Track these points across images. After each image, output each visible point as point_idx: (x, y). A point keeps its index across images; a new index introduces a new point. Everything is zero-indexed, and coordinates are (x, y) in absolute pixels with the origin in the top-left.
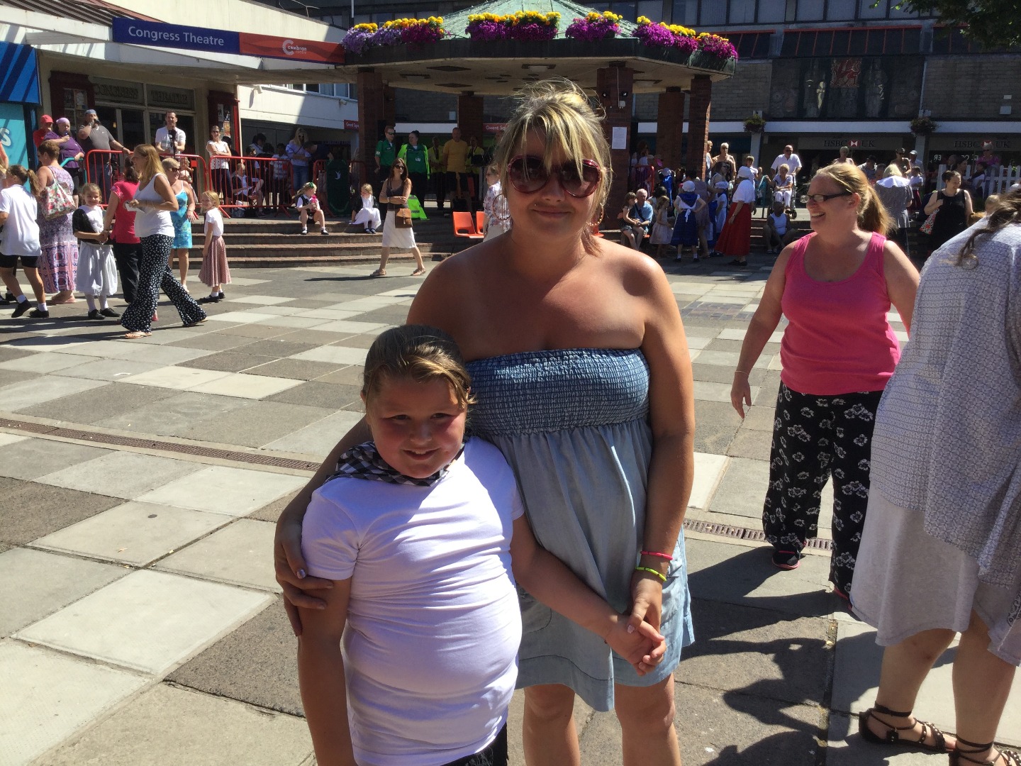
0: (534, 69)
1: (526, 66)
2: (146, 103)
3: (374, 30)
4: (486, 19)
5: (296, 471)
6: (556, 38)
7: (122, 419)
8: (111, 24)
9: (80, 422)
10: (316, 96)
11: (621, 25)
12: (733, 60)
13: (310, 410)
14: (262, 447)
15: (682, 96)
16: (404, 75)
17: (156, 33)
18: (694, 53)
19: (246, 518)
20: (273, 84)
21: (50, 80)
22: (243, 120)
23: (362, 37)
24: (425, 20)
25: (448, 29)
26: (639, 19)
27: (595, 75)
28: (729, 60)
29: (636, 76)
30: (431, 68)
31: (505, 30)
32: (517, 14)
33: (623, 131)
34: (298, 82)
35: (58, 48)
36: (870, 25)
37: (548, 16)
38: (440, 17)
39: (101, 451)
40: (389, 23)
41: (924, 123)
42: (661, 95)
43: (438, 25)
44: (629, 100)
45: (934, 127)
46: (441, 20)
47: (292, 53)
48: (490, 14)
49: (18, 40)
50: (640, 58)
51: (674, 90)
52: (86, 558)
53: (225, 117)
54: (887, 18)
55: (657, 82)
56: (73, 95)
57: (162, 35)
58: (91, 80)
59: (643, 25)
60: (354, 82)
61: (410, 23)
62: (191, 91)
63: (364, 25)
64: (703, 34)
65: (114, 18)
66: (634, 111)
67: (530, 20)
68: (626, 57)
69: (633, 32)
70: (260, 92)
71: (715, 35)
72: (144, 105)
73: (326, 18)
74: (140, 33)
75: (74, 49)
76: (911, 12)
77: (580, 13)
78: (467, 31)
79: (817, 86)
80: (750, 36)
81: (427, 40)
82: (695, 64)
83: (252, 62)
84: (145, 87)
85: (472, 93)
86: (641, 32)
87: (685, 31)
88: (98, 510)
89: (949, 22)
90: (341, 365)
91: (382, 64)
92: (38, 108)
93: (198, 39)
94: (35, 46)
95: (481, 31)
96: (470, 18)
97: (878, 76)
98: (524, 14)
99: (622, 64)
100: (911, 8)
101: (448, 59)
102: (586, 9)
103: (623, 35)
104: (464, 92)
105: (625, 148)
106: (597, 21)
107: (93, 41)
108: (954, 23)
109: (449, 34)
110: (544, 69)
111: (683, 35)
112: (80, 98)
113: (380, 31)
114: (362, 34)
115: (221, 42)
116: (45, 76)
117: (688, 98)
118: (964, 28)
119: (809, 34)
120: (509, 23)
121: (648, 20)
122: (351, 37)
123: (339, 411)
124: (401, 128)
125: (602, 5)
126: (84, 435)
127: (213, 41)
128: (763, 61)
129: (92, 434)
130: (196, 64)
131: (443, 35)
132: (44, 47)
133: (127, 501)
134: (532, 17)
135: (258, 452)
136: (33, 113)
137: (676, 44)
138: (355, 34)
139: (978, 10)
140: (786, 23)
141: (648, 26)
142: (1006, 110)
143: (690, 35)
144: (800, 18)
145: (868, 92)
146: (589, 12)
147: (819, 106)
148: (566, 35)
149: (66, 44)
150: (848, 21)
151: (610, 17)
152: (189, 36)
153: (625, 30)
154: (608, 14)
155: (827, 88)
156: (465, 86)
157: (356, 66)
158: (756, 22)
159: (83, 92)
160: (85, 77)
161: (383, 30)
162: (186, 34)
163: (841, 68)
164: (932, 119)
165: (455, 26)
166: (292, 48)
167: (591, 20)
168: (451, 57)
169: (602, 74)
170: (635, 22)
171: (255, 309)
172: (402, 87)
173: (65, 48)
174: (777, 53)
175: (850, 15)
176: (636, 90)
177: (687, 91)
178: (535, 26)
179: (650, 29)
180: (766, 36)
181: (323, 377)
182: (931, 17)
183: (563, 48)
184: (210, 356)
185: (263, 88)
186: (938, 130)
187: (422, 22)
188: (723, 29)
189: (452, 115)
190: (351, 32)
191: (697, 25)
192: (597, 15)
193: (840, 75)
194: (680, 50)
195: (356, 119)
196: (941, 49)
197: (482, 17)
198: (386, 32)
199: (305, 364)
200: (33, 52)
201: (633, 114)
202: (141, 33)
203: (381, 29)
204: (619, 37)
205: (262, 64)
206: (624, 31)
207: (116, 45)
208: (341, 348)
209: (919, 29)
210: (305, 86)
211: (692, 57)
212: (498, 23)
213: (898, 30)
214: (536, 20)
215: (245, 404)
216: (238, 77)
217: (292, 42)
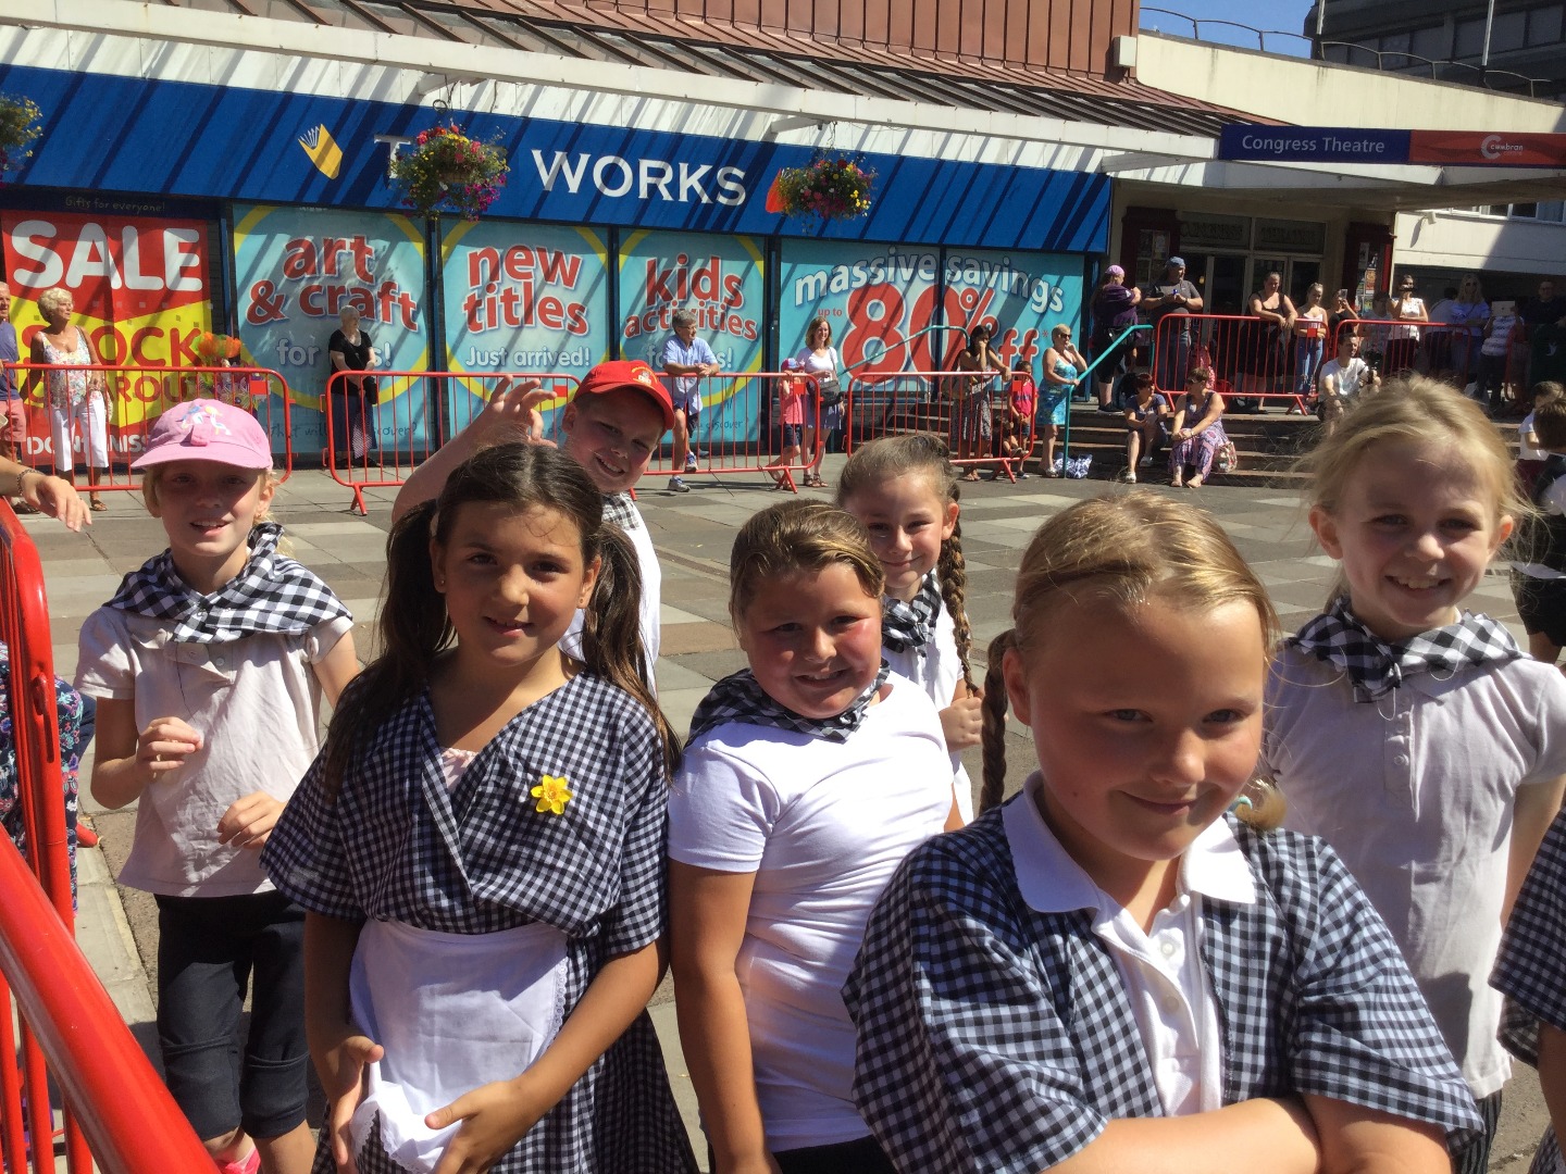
2: (1252, 246)
8: (1220, 134)
17: (1282, 142)
20: (1457, 207)
21: (1124, 220)
22: (1398, 266)
34: (1499, 201)
35: (1140, 175)
47: (1497, 155)
49: (1091, 168)
53: (1370, 260)
56: (1151, 240)
57: (1290, 144)
58: (1180, 216)
62: (1322, 226)
65: (1224, 126)
70: (1432, 222)
72: (1249, 249)
74: (1258, 144)
75: (1165, 175)
83: (1425, 175)
84: (1254, 221)
92: (1104, 260)
93: (1345, 146)
94: (1112, 174)
107: (1191, 160)
112: (1160, 243)
115: (1380, 147)
116: (1119, 214)
127: (1368, 147)
130: (1335, 184)
132: (1124, 175)
136: (1097, 266)
149: (1153, 167)
152: (1330, 143)
159: (1166, 234)
160: (1172, 212)
162: (1327, 140)
166: (1498, 147)
173: (1150, 174)
200: (1109, 181)
202: (1260, 144)
205: (1442, 178)
207: (1222, 163)
216: (1398, 199)
217: (1498, 139)
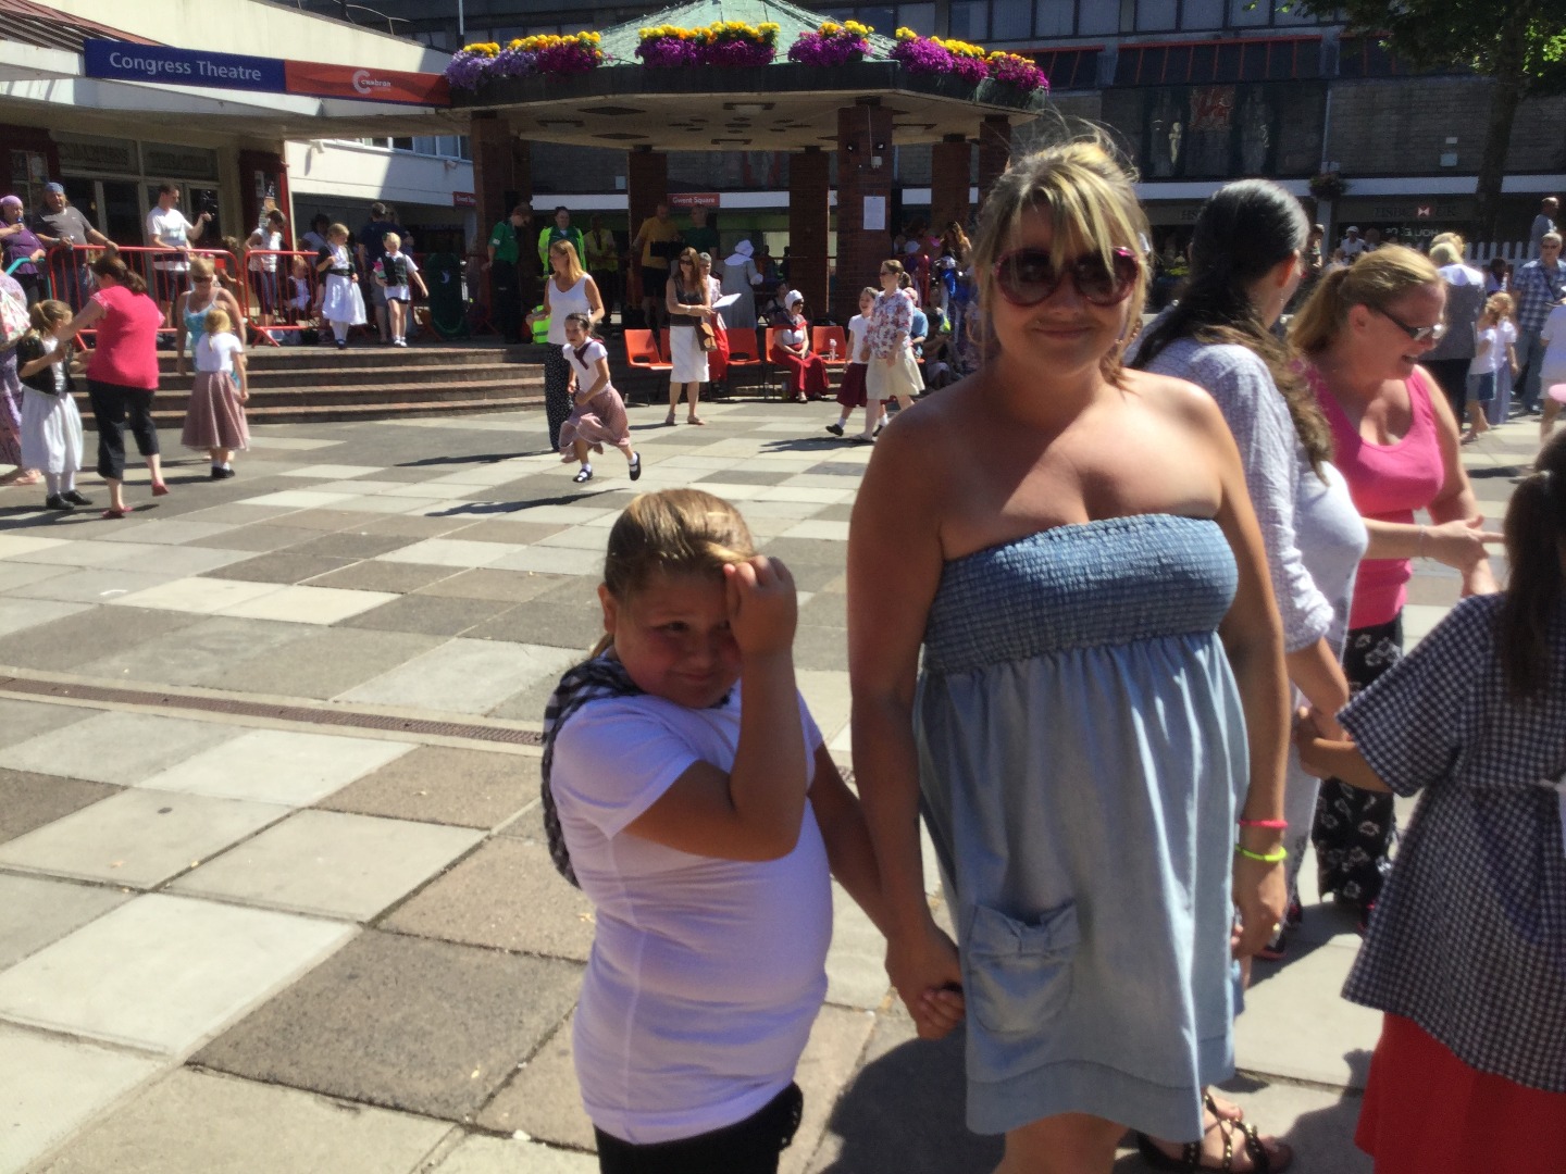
0: (742, 110)
1: (729, 106)
2: (142, 171)
3: (494, 53)
4: (666, 35)
5: (389, 734)
6: (774, 62)
7: (115, 662)
8: (82, 49)
9: (49, 669)
10: (407, 155)
11: (872, 41)
12: (1042, 91)
13: (410, 639)
14: (336, 698)
15: (967, 149)
16: (544, 122)
17: (154, 63)
18: (982, 82)
19: (311, 808)
20: (340, 138)
22: (297, 196)
23: (476, 64)
24: (572, 38)
25: (608, 51)
26: (899, 32)
27: (835, 119)
28: (1035, 93)
29: (896, 119)
30: (585, 110)
31: (695, 51)
32: (714, 26)
33: (881, 201)
34: (380, 134)
35: (1, 88)
36: (1246, 36)
37: (761, 29)
38: (595, 33)
39: (82, 713)
40: (518, 43)
41: (1330, 180)
42: (936, 147)
43: (593, 44)
44: (887, 155)
45: (1345, 187)
46: (597, 36)
47: (367, 91)
48: (672, 27)
50: (902, 91)
51: (955, 139)
52: (60, 879)
53: (267, 189)
54: (1271, 24)
55: (929, 127)
56: (25, 161)
57: (163, 66)
58: (53, 136)
59: (905, 41)
60: (466, 134)
61: (550, 42)
62: (212, 152)
63: (479, 46)
64: (997, 54)
65: (86, 40)
66: (896, 172)
67: (733, 36)
68: (881, 91)
69: (890, 52)
70: (321, 151)
71: (1013, 55)
72: (138, 174)
73: (419, 35)
74: (127, 62)
75: (23, 90)
76: (1305, 16)
77: (810, 25)
78: (638, 53)
79: (1169, 130)
80: (1066, 56)
81: (576, 67)
82: (986, 99)
83: (306, 105)
84: (140, 146)
85: (648, 148)
86: (903, 51)
87: (969, 49)
88: (80, 804)
89: (1362, 29)
90: (457, 569)
91: (509, 106)
93: (221, 71)
95: (660, 53)
96: (642, 33)
97: (1260, 112)
98: (724, 26)
99: (875, 102)
100: (1305, 10)
101: (610, 97)
102: (818, 18)
103: (876, 56)
104: (635, 146)
105: (882, 226)
106: (834, 36)
107: (55, 76)
108: (1368, 32)
109: (610, 58)
110: (756, 110)
111: (966, 55)
112: (36, 165)
113: (503, 55)
114: (476, 59)
115: (256, 74)
117: (975, 150)
118: (1384, 38)
119: (1154, 51)
120: (702, 42)
121: (911, 34)
122: (459, 65)
123: (454, 640)
124: (541, 202)
125: (843, 12)
126: (54, 689)
127: (244, 74)
128: (1086, 94)
129: (68, 686)
130: (219, 111)
131: (601, 60)
133: (125, 788)
134: (736, 32)
135: (329, 705)
137: (955, 70)
138: (465, 60)
139: (1405, 11)
140: (1121, 34)
141: (912, 41)
142: (1449, 160)
143: (976, 56)
144: (1142, 27)
145: (1245, 137)
146: (824, 22)
147: (1174, 158)
148: (790, 58)
149: (13, 81)
150: (1211, 30)
151: (854, 29)
152: (205, 66)
153: (878, 49)
154: (853, 24)
155: (1185, 133)
156: (640, 137)
157: (468, 109)
158: (1075, 35)
159: (40, 156)
160: (44, 132)
161: (508, 53)
162: (201, 63)
163: (1204, 102)
164: (1341, 175)
165: (619, 46)
166: (368, 82)
167: (827, 34)
168: (614, 93)
169: (845, 115)
170: (892, 36)
171: (320, 486)
172: (544, 140)
173: (10, 88)
174: (1110, 81)
175: (1218, 23)
176: (899, 140)
177: (974, 141)
178: (742, 44)
179: (915, 48)
180: (1091, 55)
181: (430, 588)
182: (1336, 22)
183: (784, 78)
184: (250, 561)
185: (327, 145)
186: (1351, 192)
187: (569, 41)
188: (1026, 46)
189: (621, 182)
190: (458, 57)
191: (988, 40)
192: (836, 26)
193: (1204, 112)
194: (962, 78)
195: (471, 189)
196: (1352, 70)
197: (660, 31)
198: (514, 57)
199: (399, 568)
201: (896, 176)
202: (129, 63)
203: (505, 51)
204: (869, 59)
205: (322, 109)
206: (876, 50)
207: (90, 82)
208: (456, 543)
209: (1317, 40)
210: (390, 140)
211: (980, 89)
212: (685, 41)
213: (1288, 43)
214: (743, 35)
215: (308, 632)
216: (285, 128)
217: (367, 74)
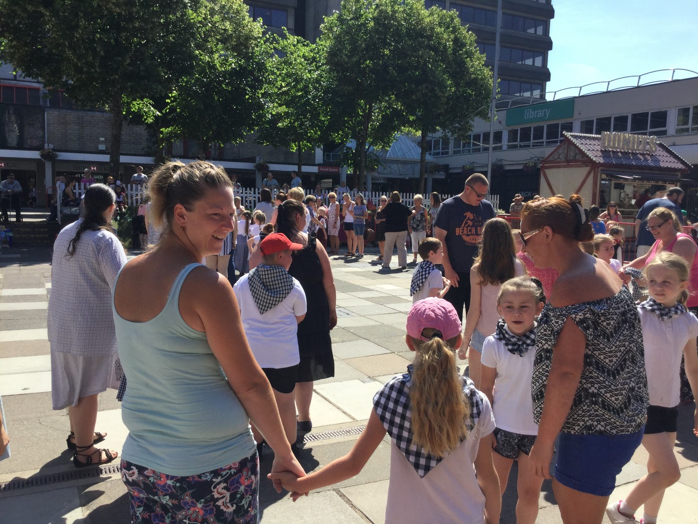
36: (3, 83)
41: (49, 152)
45: (56, 156)
54: (15, 79)
97: (13, 119)
100: (23, 75)
142: (102, 147)
164: (54, 150)
186: (59, 158)
196: (55, 105)
213: (23, 89)
